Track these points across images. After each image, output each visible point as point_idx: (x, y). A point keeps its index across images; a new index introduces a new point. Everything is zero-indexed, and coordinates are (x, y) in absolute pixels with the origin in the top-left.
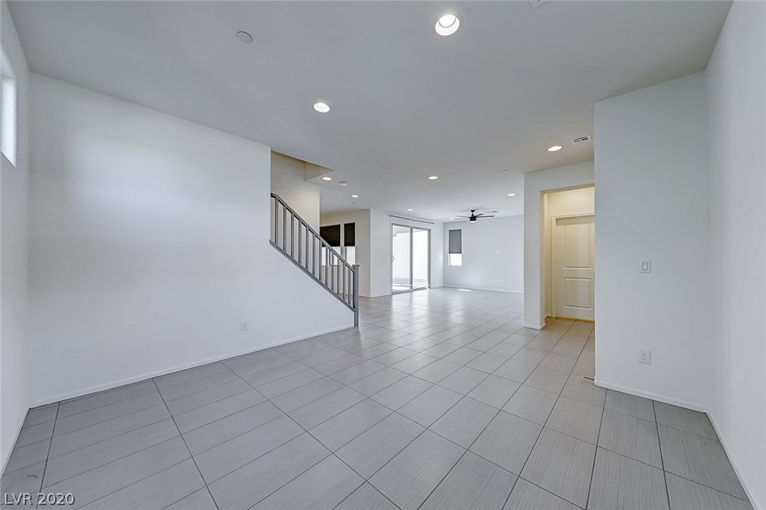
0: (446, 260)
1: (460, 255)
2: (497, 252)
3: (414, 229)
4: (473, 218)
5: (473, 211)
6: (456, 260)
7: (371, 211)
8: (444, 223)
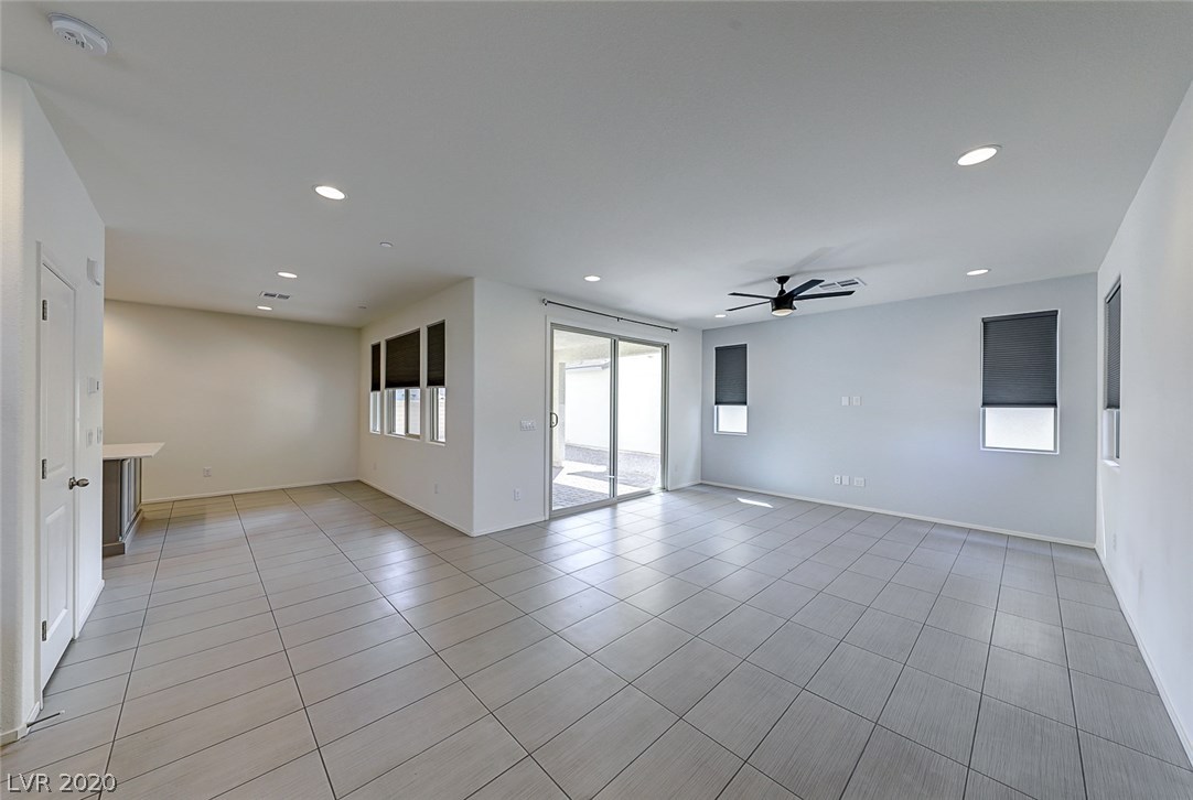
0: (708, 421)
1: (744, 408)
2: (845, 401)
3: (621, 345)
4: (783, 301)
5: (782, 280)
6: (732, 419)
7: (477, 282)
8: (703, 331)
